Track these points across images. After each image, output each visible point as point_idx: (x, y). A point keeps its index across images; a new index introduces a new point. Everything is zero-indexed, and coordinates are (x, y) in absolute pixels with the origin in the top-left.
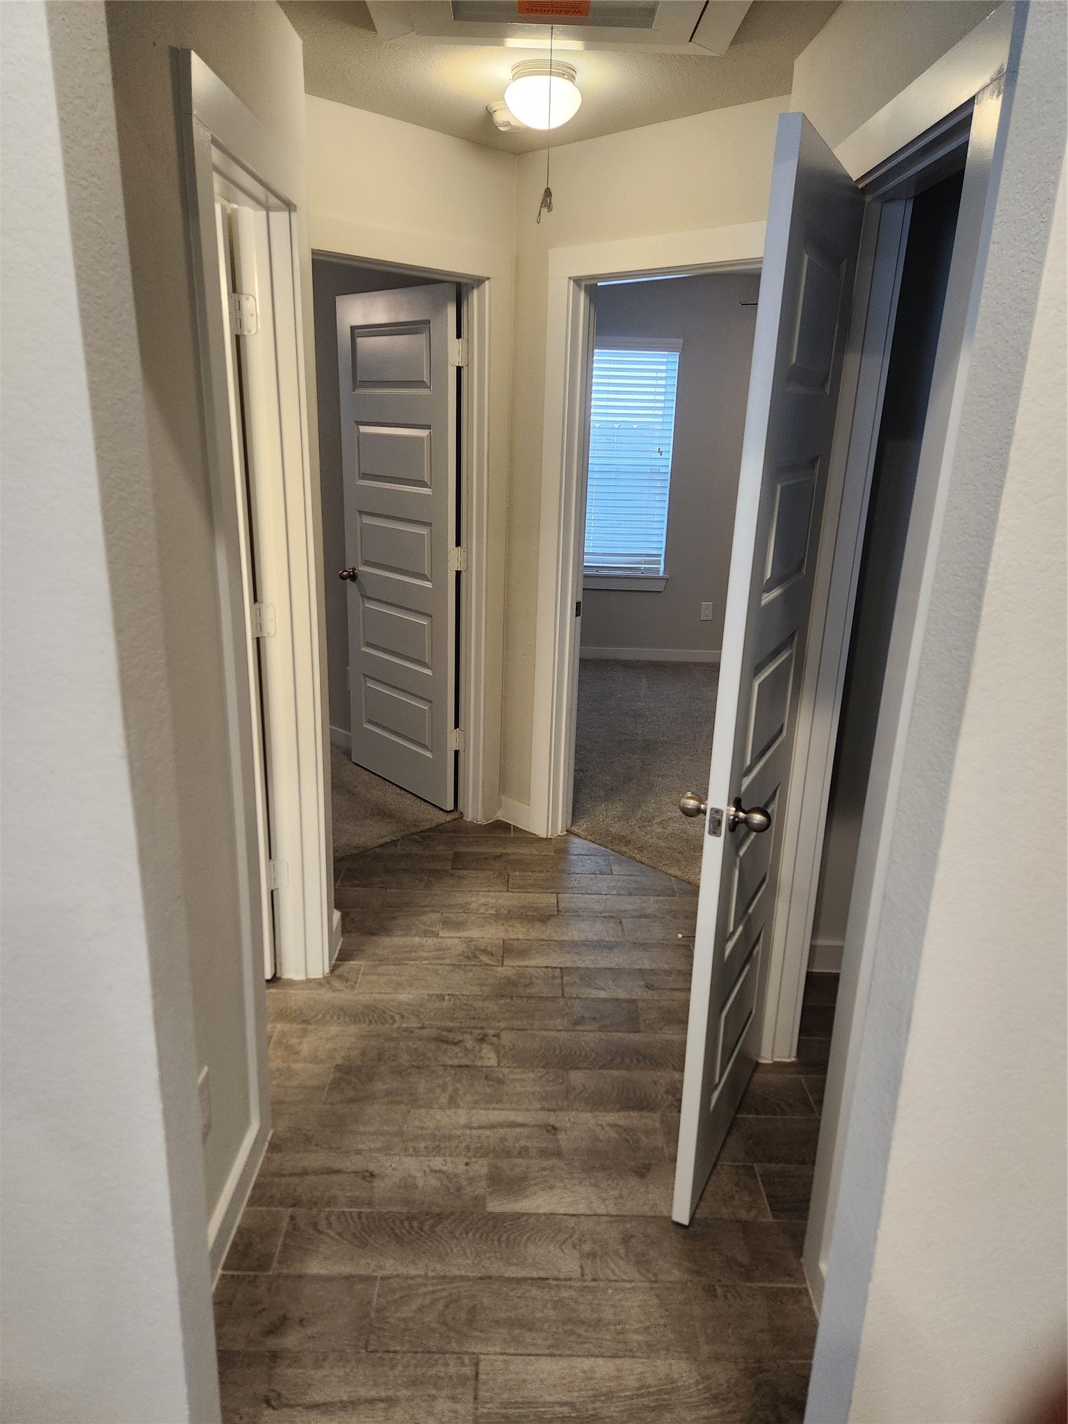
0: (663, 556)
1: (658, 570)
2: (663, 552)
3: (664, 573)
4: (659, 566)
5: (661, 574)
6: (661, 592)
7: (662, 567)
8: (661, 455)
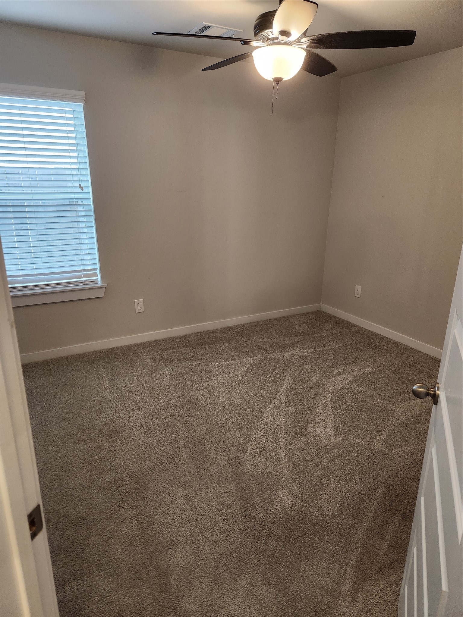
0: (98, 270)
1: (96, 282)
2: (98, 266)
3: (102, 283)
4: (97, 278)
5: (100, 284)
6: (102, 297)
7: (99, 278)
8: (82, 190)
